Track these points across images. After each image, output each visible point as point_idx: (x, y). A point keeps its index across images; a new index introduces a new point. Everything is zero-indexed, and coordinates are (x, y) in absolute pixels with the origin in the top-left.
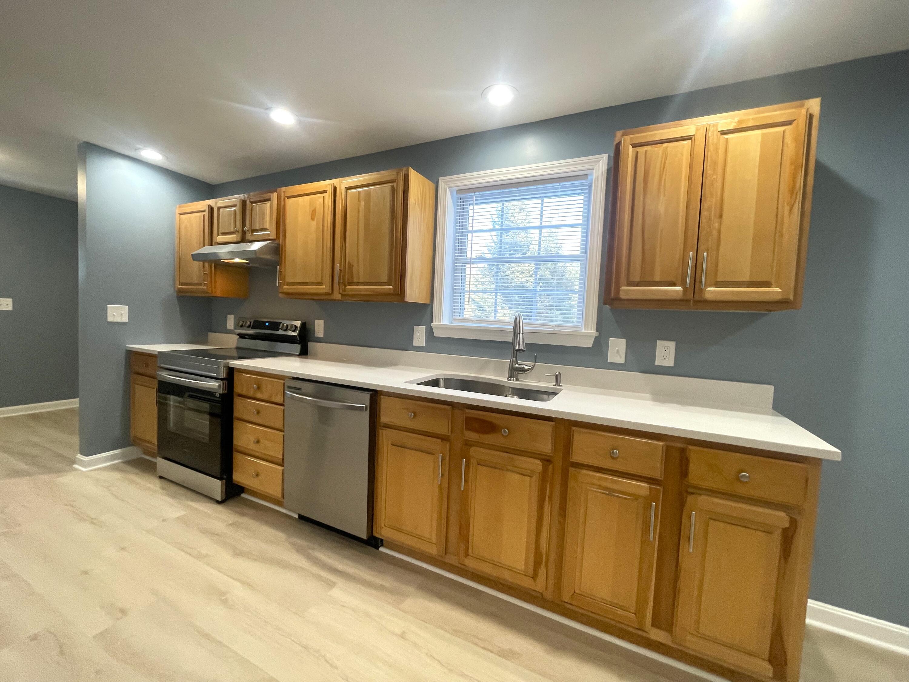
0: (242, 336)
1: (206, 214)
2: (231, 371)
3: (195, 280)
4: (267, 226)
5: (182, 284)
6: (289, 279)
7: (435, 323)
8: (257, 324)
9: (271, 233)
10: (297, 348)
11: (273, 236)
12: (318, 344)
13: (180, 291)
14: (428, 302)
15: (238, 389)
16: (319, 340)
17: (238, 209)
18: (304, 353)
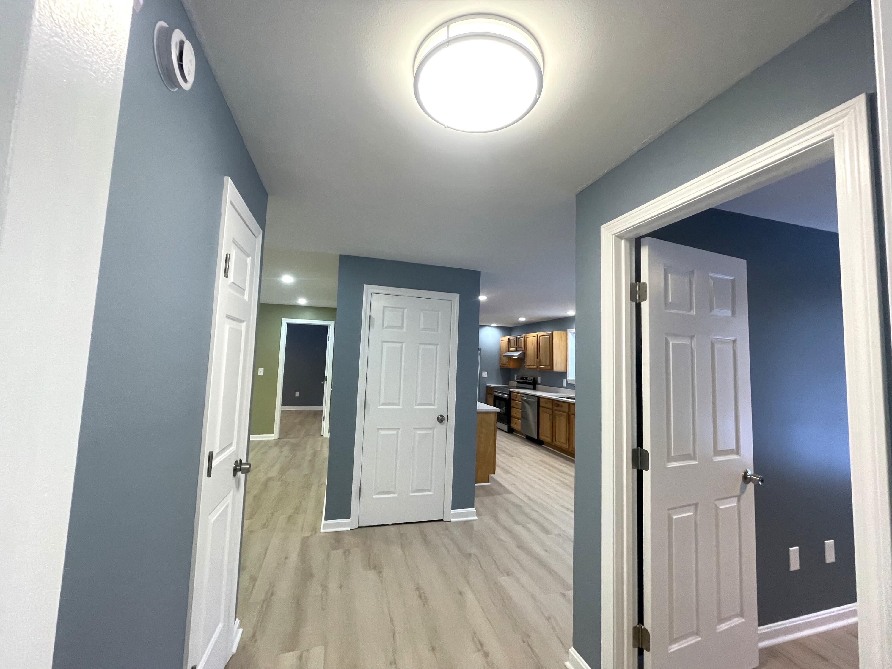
0: (518, 382)
1: (508, 341)
2: (510, 392)
3: (505, 363)
4: (522, 346)
5: (501, 364)
6: (527, 364)
7: (568, 378)
8: (522, 378)
9: (523, 348)
10: (532, 387)
11: (524, 349)
12: (539, 386)
13: (501, 366)
14: (565, 371)
15: (512, 398)
16: (539, 384)
17: (515, 340)
18: (534, 389)
